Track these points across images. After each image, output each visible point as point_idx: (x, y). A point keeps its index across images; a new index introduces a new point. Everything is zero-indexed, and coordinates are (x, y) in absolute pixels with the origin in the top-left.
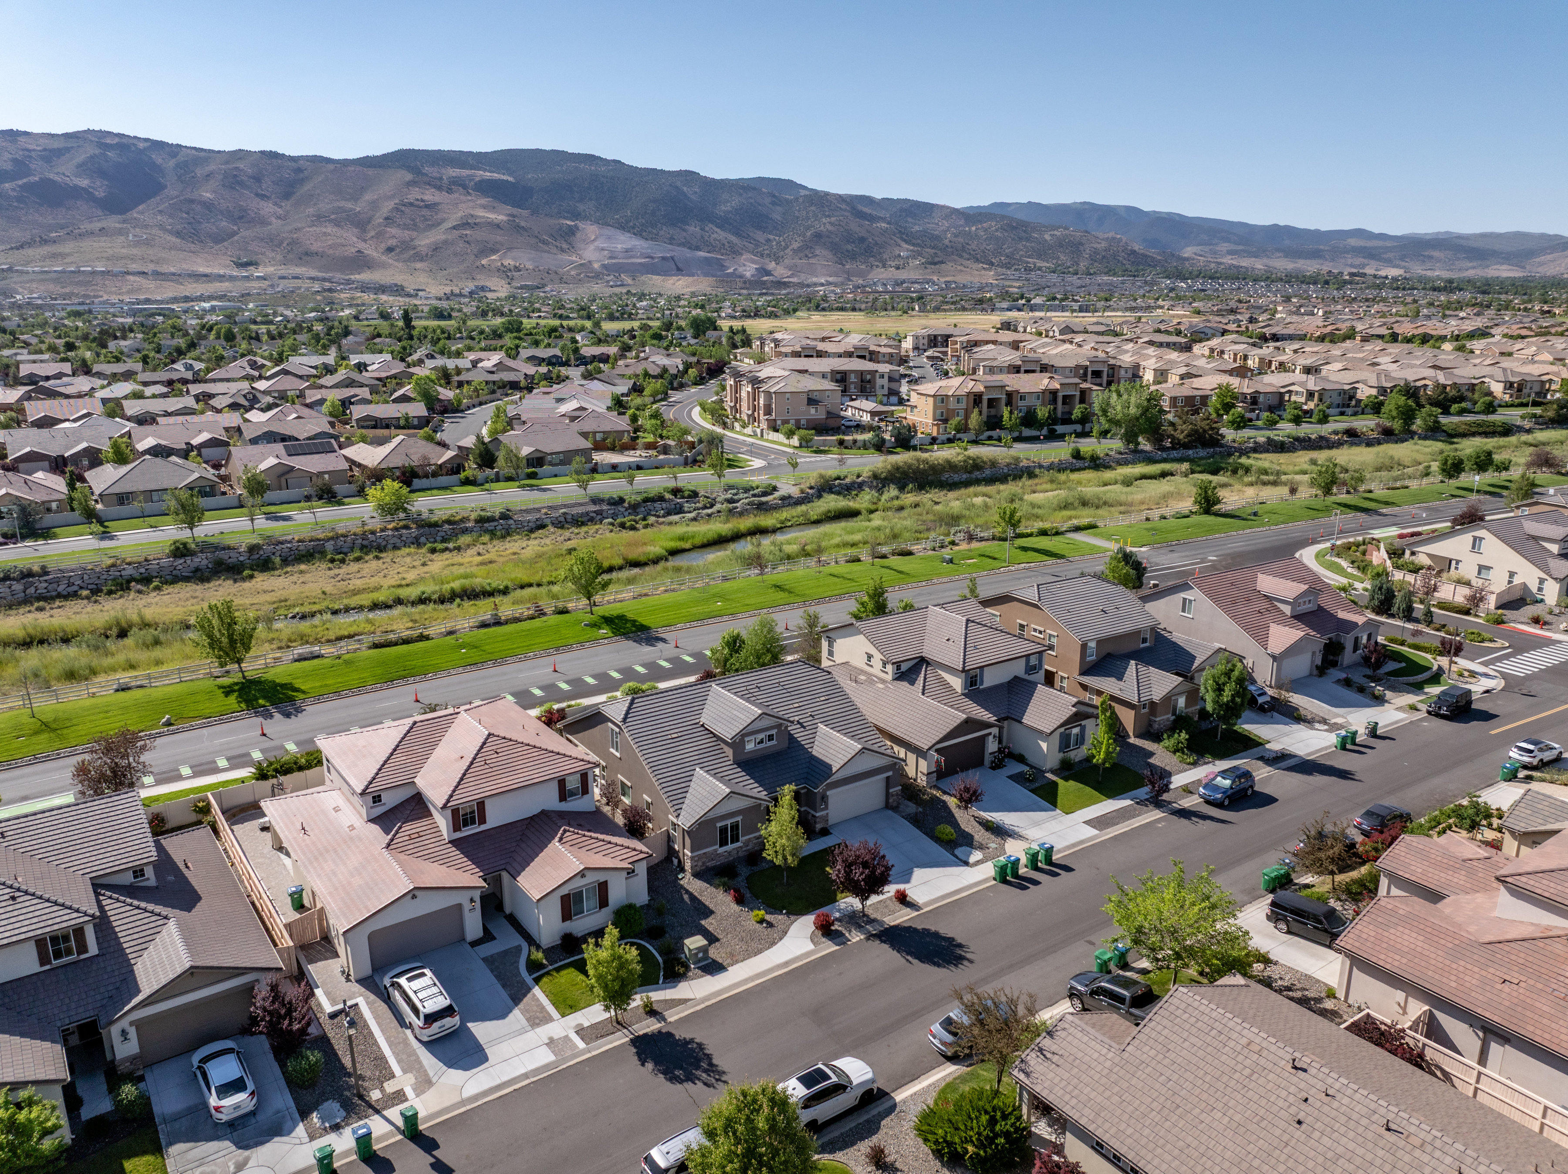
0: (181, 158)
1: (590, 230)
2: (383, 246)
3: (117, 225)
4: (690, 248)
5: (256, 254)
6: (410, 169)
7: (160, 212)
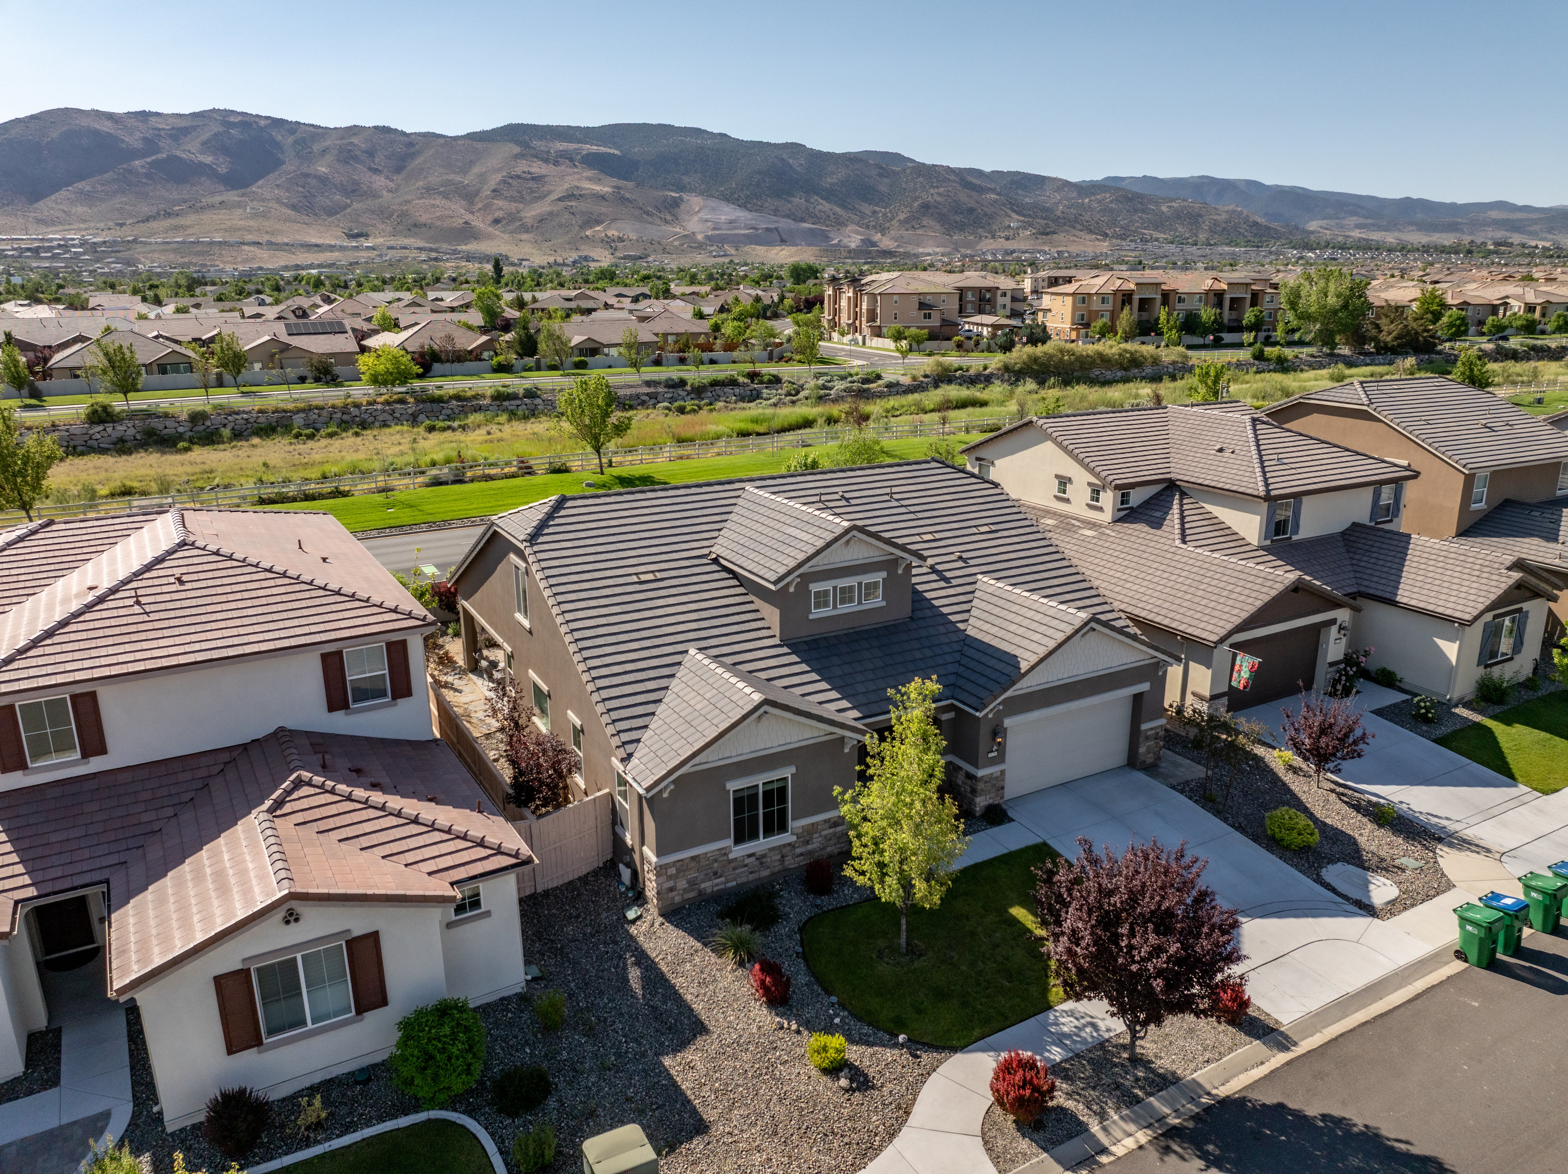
0: (298, 135)
1: (694, 201)
2: (490, 218)
3: (237, 199)
4: (794, 220)
5: (367, 225)
6: (517, 142)
7: (278, 186)
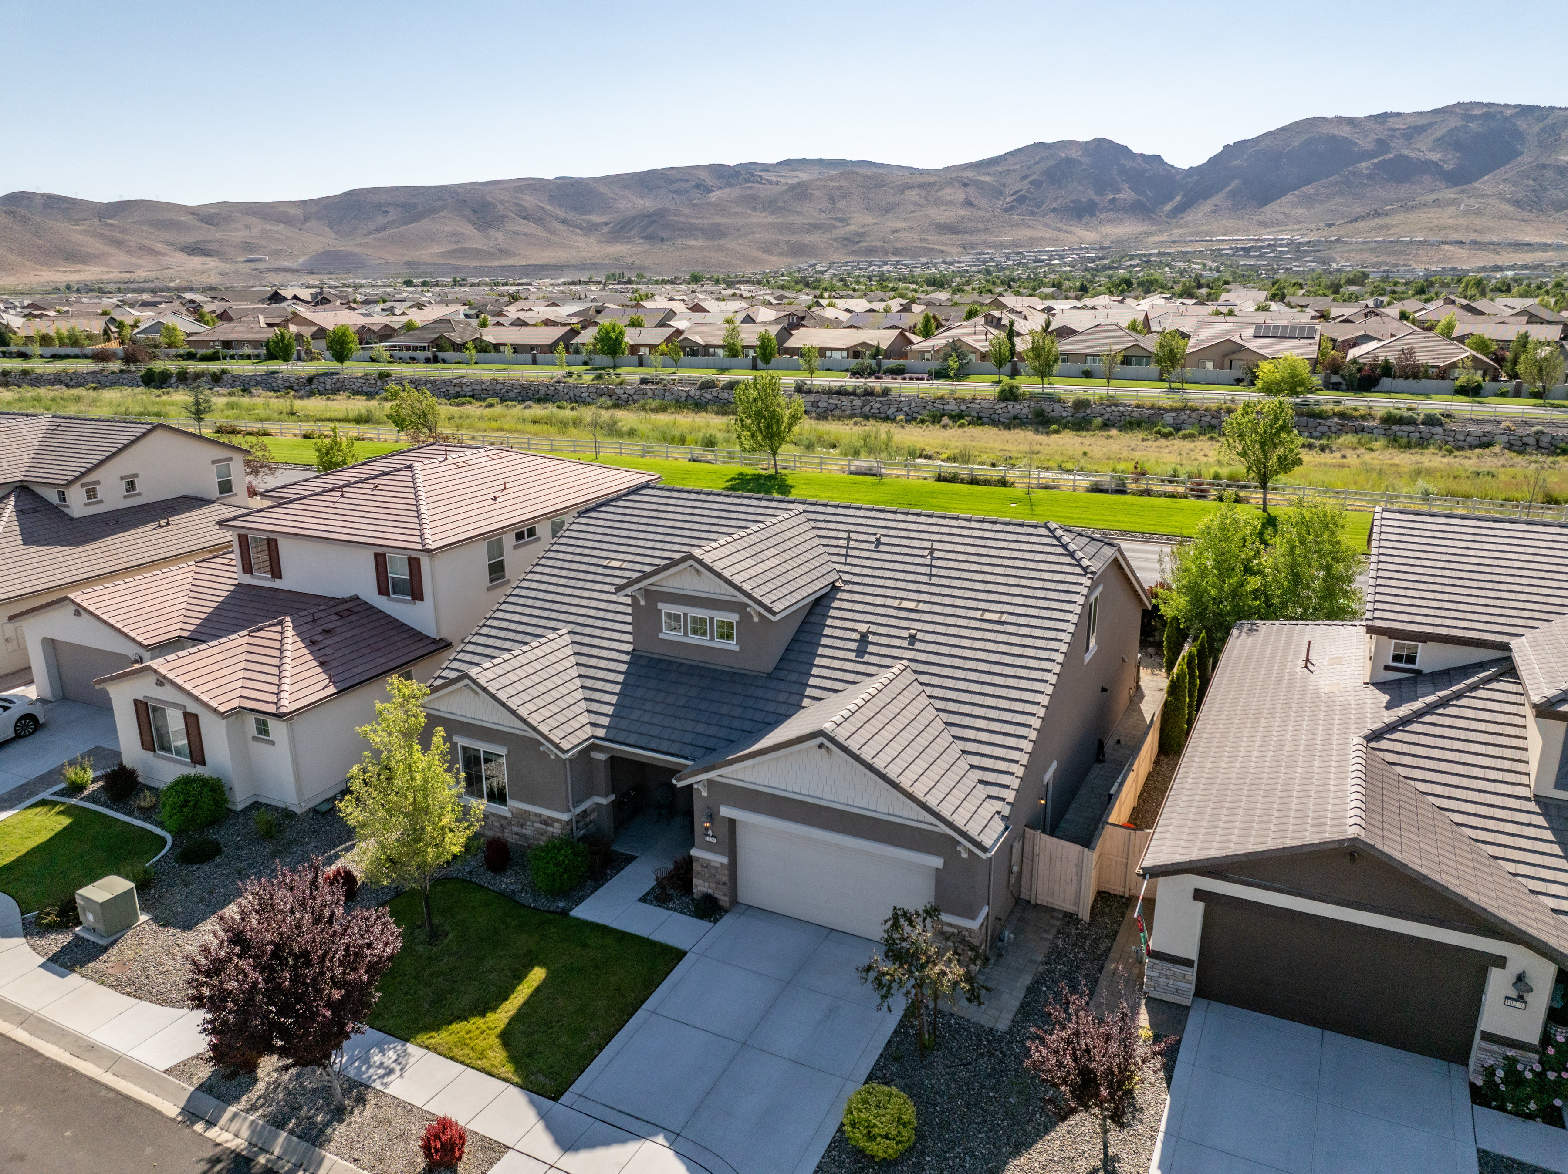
3: (1453, 196)
7: (1505, 180)
